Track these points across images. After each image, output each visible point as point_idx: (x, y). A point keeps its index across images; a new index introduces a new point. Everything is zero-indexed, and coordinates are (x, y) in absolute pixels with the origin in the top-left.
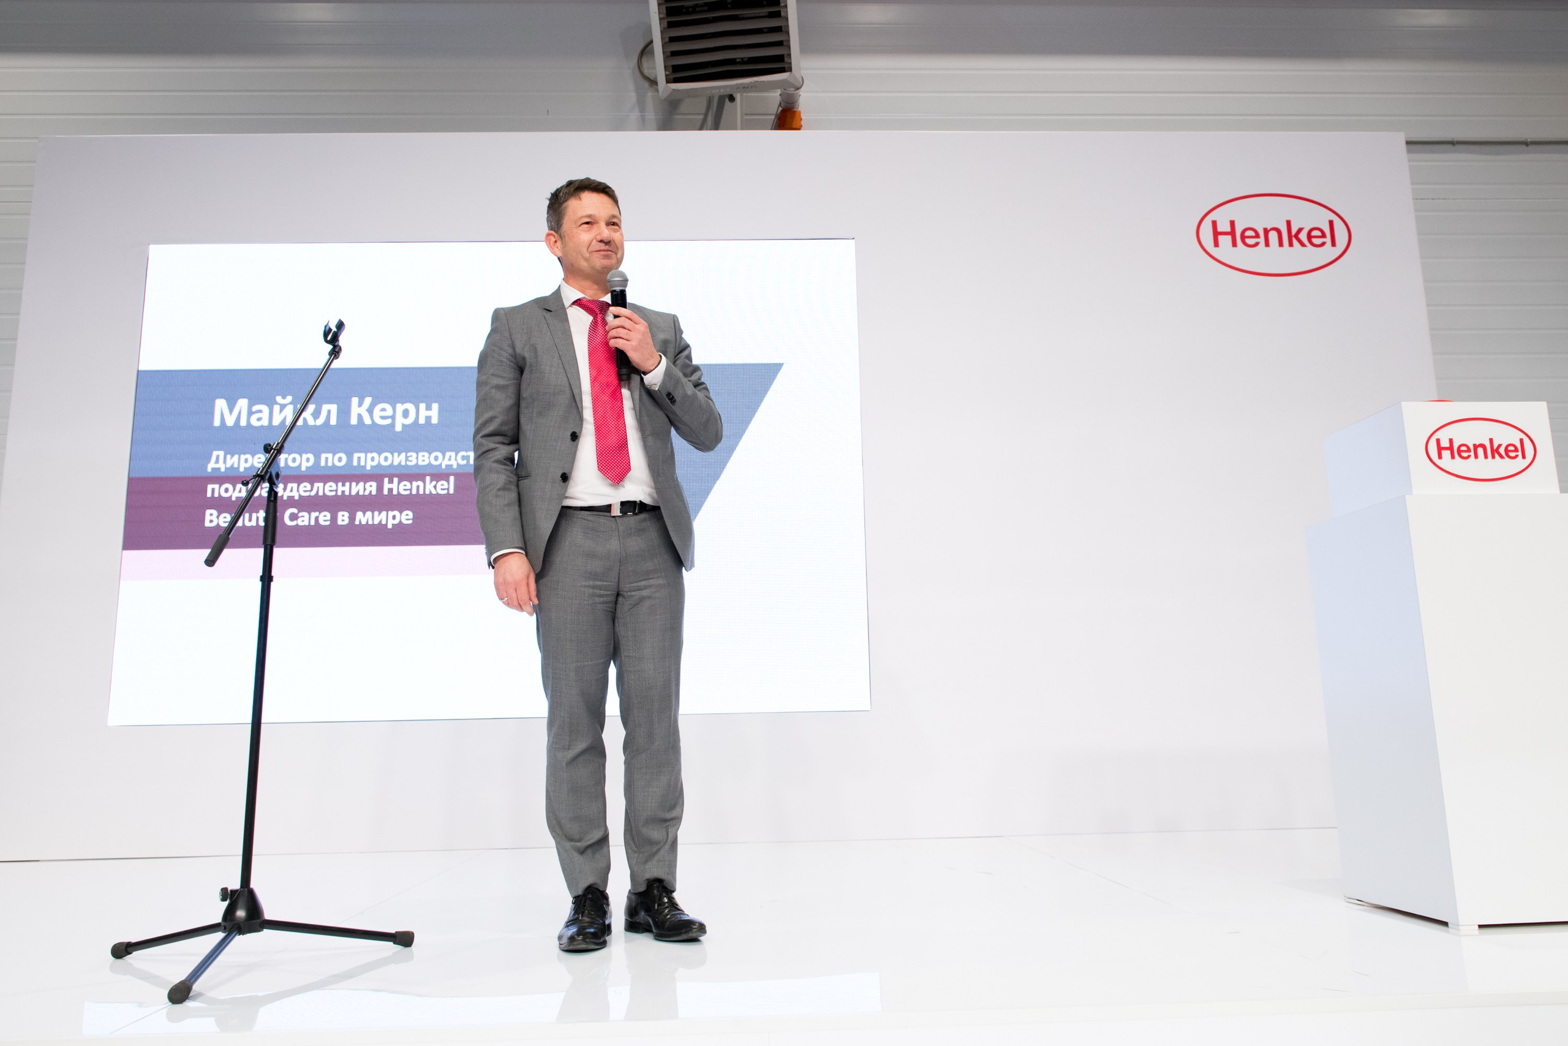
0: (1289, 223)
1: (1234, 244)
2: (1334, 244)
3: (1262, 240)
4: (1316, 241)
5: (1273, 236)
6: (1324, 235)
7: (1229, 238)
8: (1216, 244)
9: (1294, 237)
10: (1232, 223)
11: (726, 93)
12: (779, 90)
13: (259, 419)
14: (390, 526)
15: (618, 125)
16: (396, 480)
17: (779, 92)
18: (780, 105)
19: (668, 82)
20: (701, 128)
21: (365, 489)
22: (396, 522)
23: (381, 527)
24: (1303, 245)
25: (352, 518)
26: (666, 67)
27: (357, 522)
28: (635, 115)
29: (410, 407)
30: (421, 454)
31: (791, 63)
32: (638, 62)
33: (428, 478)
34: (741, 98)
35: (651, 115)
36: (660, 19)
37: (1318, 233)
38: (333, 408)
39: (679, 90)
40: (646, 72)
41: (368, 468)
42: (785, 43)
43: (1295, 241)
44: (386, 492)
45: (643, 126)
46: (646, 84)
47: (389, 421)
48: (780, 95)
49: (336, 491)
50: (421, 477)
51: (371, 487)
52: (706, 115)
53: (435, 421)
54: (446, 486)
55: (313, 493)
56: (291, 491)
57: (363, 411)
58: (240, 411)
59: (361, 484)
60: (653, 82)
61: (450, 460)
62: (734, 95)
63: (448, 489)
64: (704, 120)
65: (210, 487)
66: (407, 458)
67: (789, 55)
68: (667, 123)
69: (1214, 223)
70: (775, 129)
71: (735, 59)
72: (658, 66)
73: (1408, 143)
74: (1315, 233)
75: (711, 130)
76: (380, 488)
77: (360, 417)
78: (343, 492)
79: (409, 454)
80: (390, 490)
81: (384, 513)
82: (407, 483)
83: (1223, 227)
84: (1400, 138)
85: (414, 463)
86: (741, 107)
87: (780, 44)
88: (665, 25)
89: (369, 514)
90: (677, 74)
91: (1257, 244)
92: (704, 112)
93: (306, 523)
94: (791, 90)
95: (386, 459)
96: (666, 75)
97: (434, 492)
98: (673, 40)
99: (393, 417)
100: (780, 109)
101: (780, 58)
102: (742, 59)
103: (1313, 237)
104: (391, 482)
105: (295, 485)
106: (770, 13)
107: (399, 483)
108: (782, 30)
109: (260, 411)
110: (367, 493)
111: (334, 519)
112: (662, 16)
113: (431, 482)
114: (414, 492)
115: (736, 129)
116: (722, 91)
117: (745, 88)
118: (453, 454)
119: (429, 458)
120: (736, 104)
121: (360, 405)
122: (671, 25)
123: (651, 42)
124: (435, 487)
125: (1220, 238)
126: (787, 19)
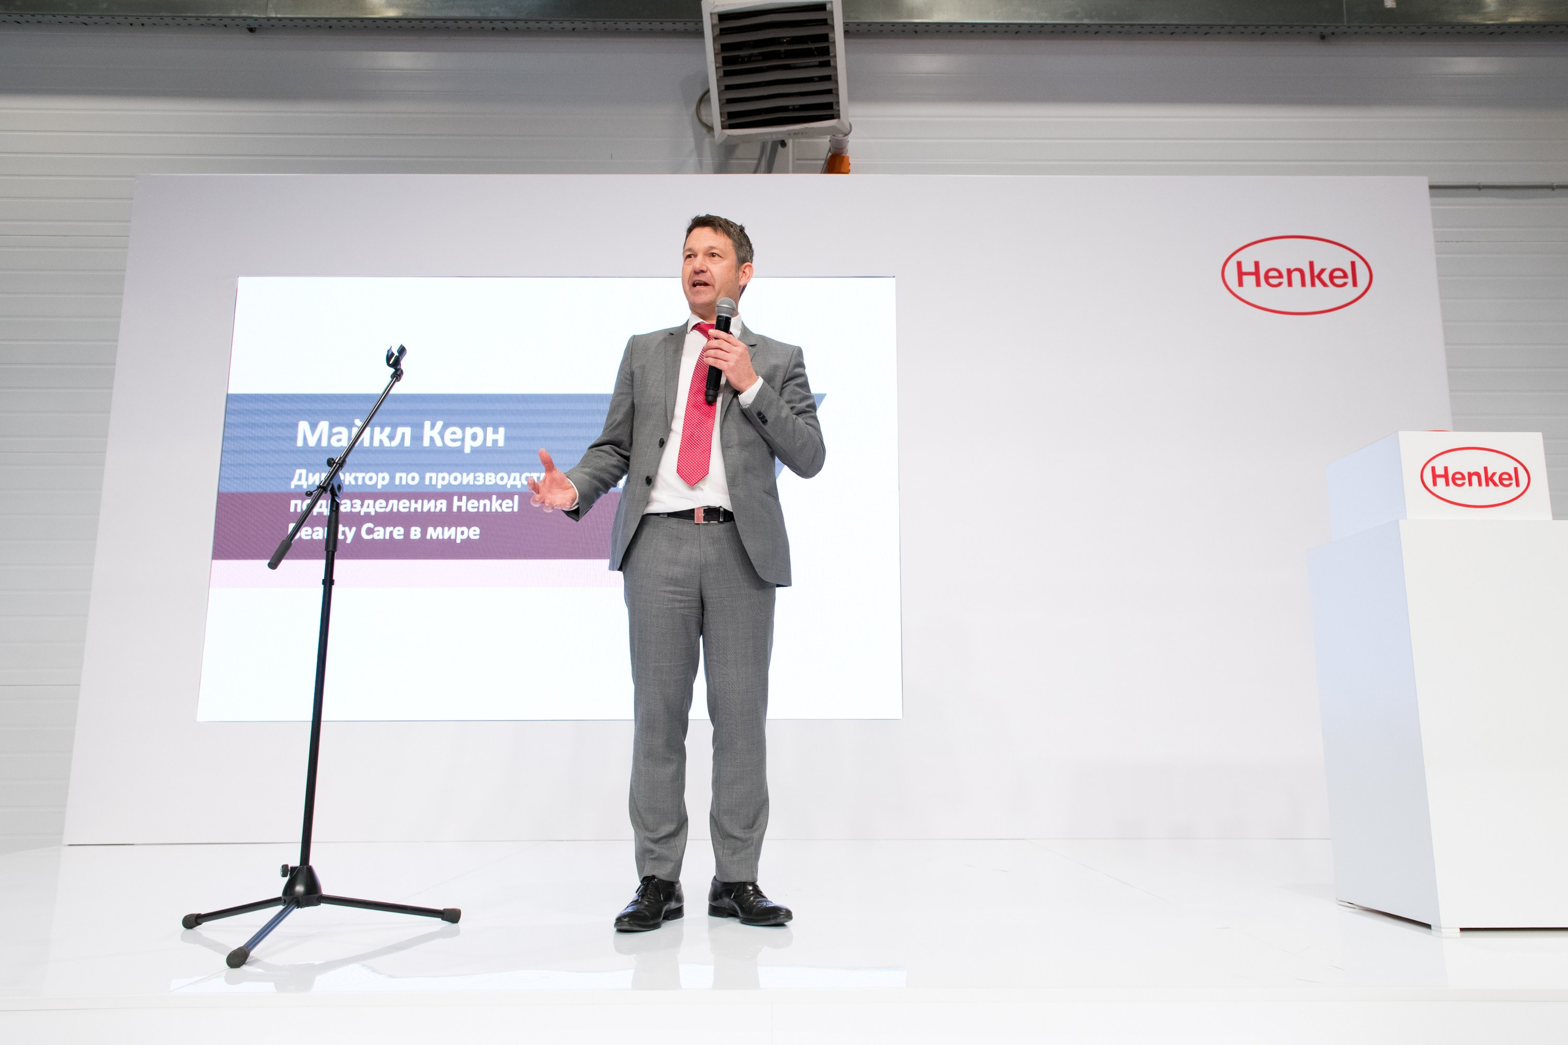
0: (1311, 264)
1: (1258, 284)
2: (1355, 284)
3: (1285, 280)
4: (1337, 281)
5: (1296, 276)
6: (1345, 276)
7: (1253, 278)
8: (1241, 284)
9: (1316, 277)
10: (1257, 264)
11: (778, 139)
12: (829, 136)
13: (339, 440)
14: (458, 541)
15: (677, 169)
16: (464, 498)
17: (828, 138)
18: (830, 150)
19: (723, 128)
20: (755, 172)
21: (436, 506)
22: (465, 537)
23: (451, 542)
24: (1325, 285)
25: (424, 532)
26: (721, 114)
27: (428, 537)
28: (693, 160)
29: (478, 430)
30: (488, 475)
31: (839, 111)
32: (697, 110)
33: (494, 497)
34: (793, 145)
35: (708, 159)
36: (717, 68)
37: (1340, 274)
38: (408, 431)
39: (733, 136)
40: (704, 119)
41: (439, 487)
42: (833, 92)
43: (1317, 281)
44: (455, 509)
45: (700, 169)
46: (704, 131)
47: (458, 444)
48: (830, 141)
49: (409, 508)
50: (488, 496)
51: (442, 505)
52: (760, 159)
53: (501, 443)
54: (511, 505)
55: (388, 510)
56: (368, 507)
57: (435, 433)
58: (322, 432)
59: (433, 502)
60: (710, 129)
61: (514, 480)
62: (786, 141)
63: (513, 507)
64: (759, 164)
65: (293, 502)
66: (475, 478)
67: (838, 103)
68: (723, 166)
69: (1239, 264)
70: (824, 173)
71: (789, 106)
72: (714, 113)
73: (1431, 187)
74: (1337, 274)
75: (764, 173)
76: (450, 505)
77: (432, 439)
78: (416, 509)
79: (477, 475)
80: (459, 508)
81: (453, 529)
82: (475, 502)
83: (1248, 267)
84: (1424, 182)
85: (481, 483)
86: (793, 153)
87: (829, 92)
88: (722, 74)
89: (439, 529)
90: (733, 120)
91: (1280, 284)
92: (757, 156)
93: (382, 537)
94: (840, 136)
95: (456, 479)
96: (722, 122)
97: (499, 510)
98: (728, 88)
99: (463, 440)
100: (830, 154)
101: (829, 106)
102: (794, 106)
103: (1336, 278)
104: (460, 500)
105: (371, 502)
106: (820, 62)
107: (468, 501)
108: (831, 78)
109: (340, 433)
110: (438, 510)
111: (407, 534)
112: (718, 65)
113: (497, 500)
114: (481, 510)
115: (787, 172)
116: (774, 136)
117: (796, 134)
118: (517, 475)
119: (495, 478)
120: (788, 148)
121: (433, 427)
122: (727, 74)
123: (708, 91)
124: (501, 505)
125: (1245, 278)
126: (835, 68)
